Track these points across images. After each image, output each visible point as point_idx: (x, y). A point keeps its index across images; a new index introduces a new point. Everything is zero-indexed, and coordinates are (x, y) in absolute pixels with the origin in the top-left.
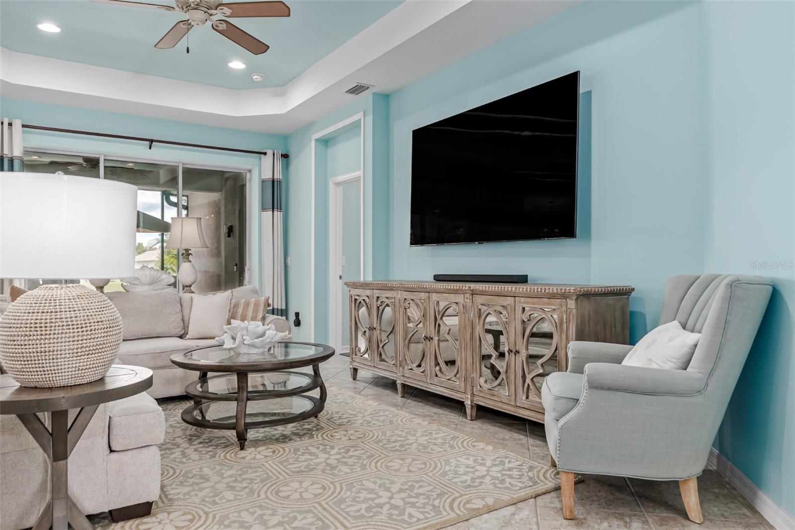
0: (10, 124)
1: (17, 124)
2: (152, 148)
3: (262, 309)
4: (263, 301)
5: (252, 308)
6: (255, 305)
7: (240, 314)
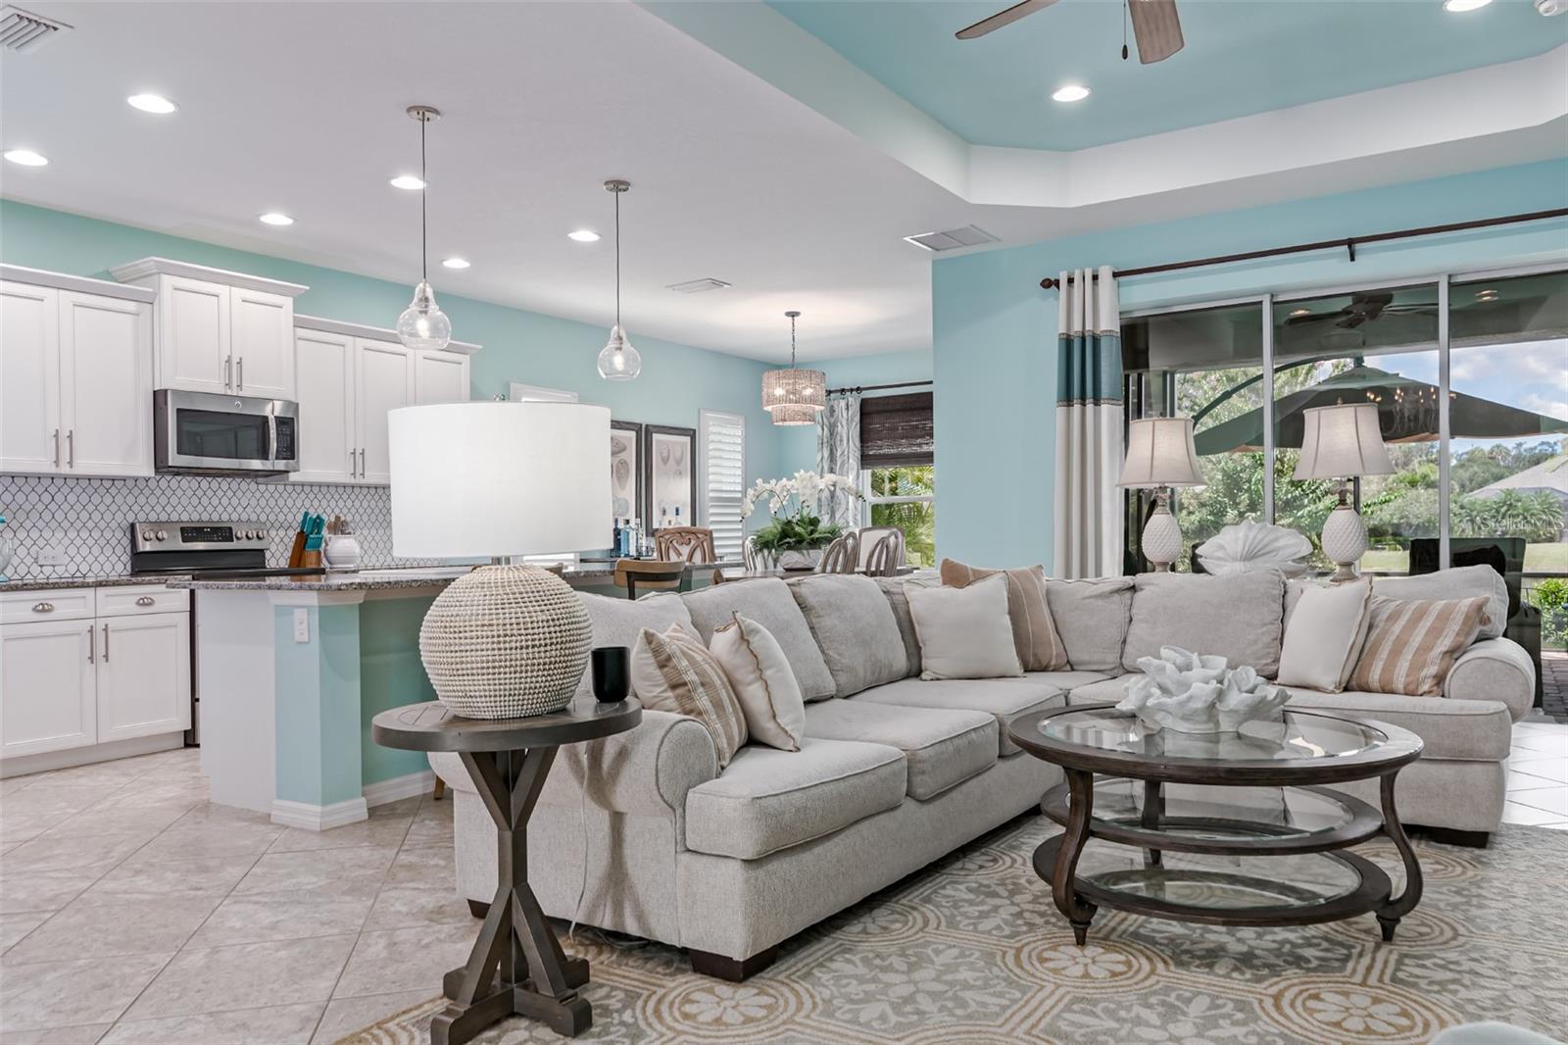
0: (1095, 278)
1: (1105, 274)
2: (1356, 257)
3: (1457, 628)
4: (1464, 609)
5: (1428, 624)
6: (1438, 617)
7: (1393, 638)
